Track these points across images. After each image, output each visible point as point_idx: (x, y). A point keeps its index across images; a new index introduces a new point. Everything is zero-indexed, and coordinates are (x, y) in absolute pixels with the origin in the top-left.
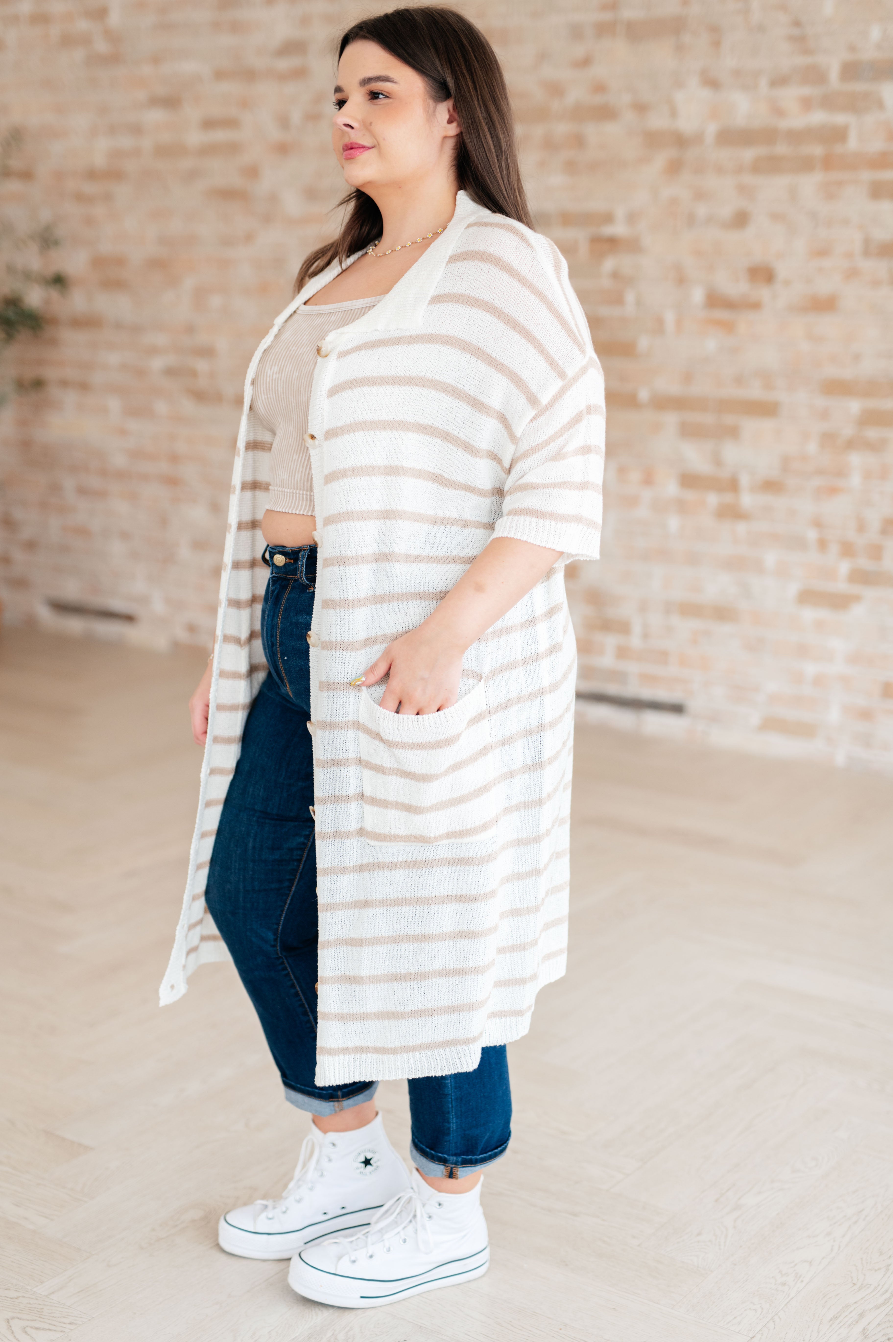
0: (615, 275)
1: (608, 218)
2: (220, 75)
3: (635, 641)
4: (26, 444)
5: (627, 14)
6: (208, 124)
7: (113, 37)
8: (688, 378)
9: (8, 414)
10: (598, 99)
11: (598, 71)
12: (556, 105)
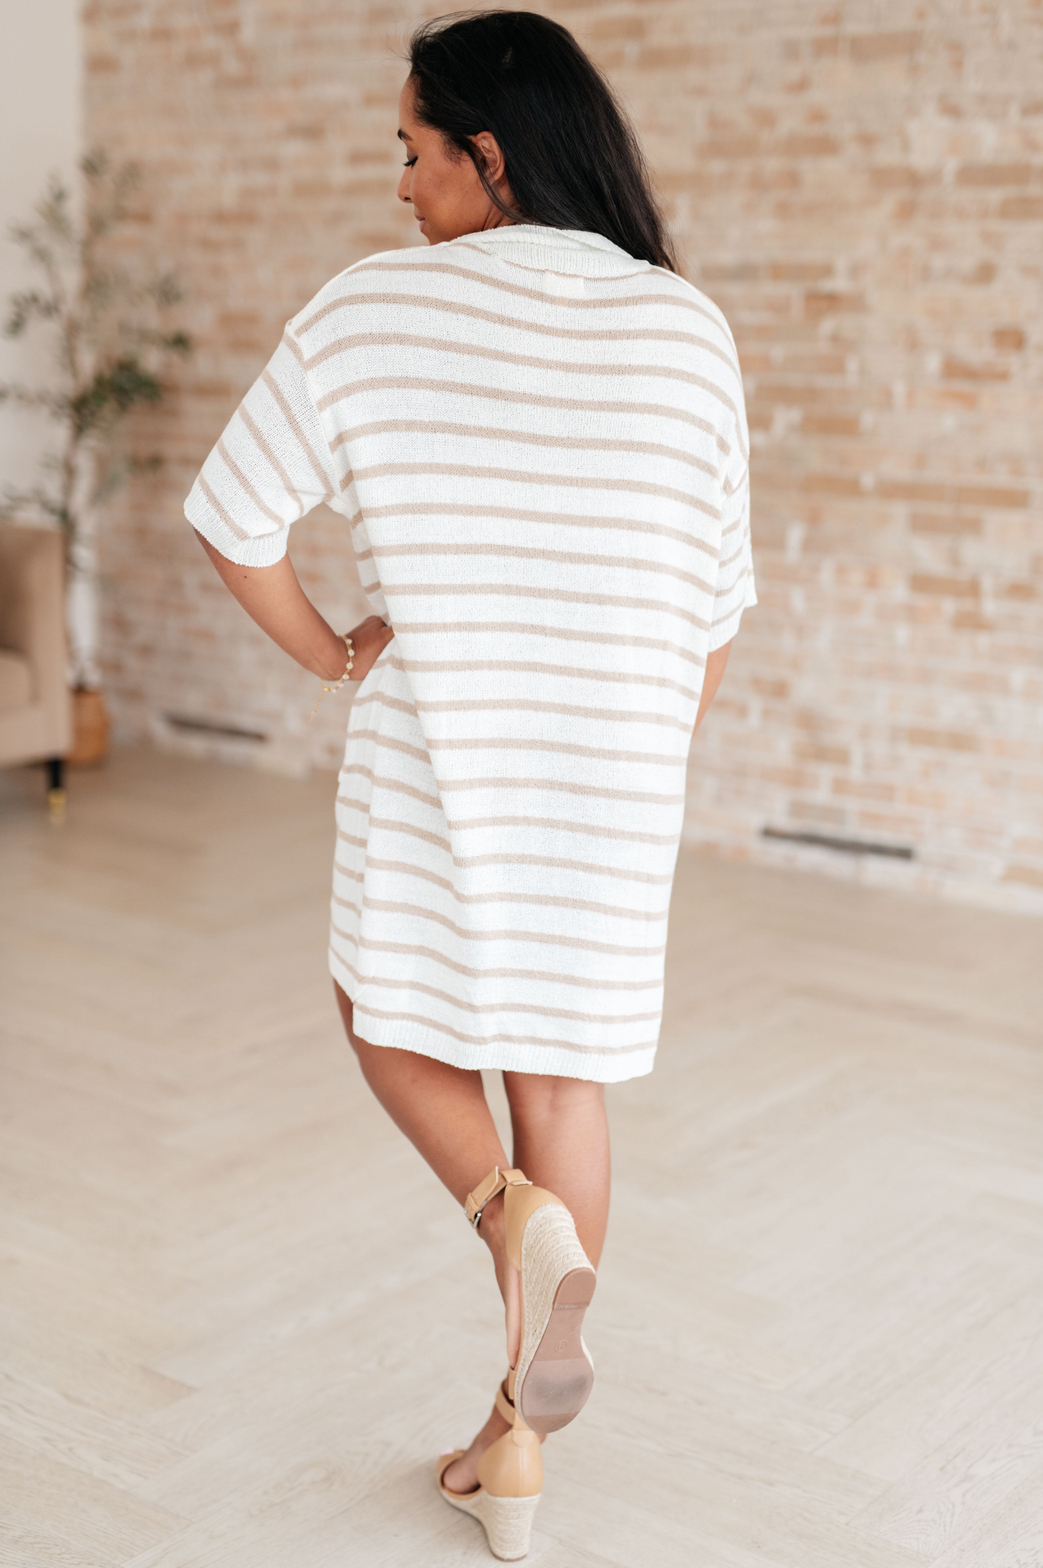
0: (835, 339)
1: (827, 271)
2: (370, 100)
3: (855, 773)
4: (141, 533)
5: (853, 28)
6: (357, 158)
7: (246, 56)
8: (921, 461)
9: (122, 499)
10: (816, 130)
11: (817, 96)
12: (765, 136)
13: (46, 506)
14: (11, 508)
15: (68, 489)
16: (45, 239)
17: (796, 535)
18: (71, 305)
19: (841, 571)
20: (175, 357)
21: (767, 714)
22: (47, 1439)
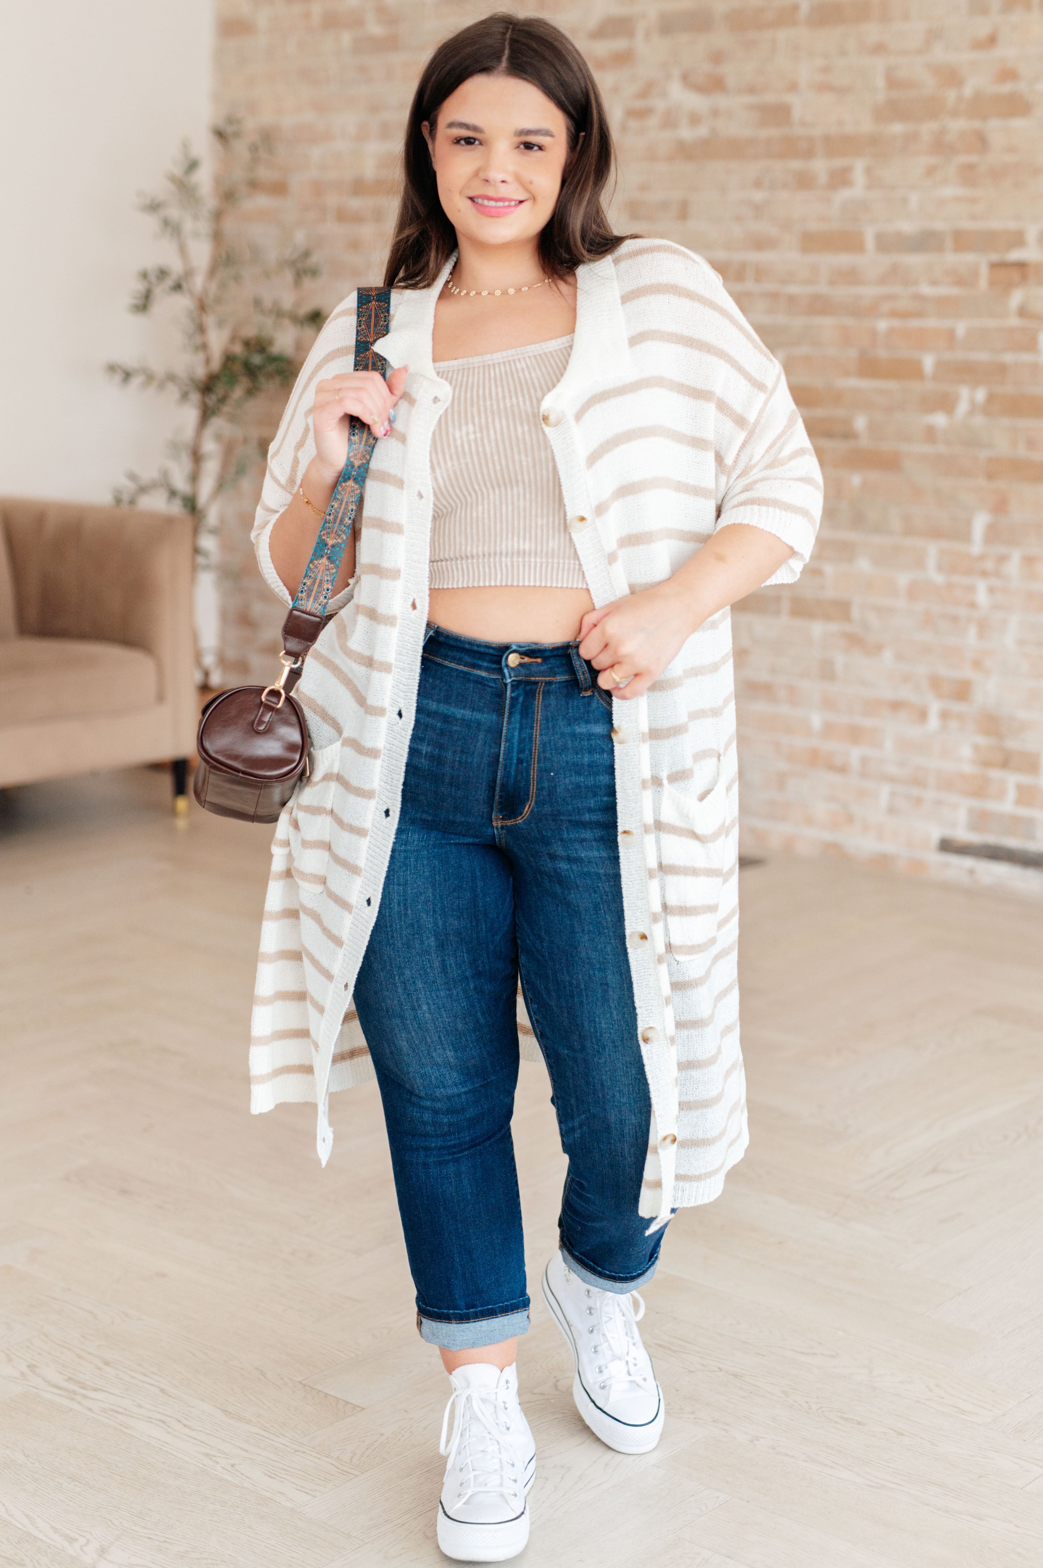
0: (1023, 312)
1: (1018, 239)
7: (388, 16)
9: (248, 484)
10: (1006, 88)
11: (1006, 52)
12: (951, 95)
13: (173, 493)
14: (135, 495)
15: (194, 477)
16: (174, 211)
17: (979, 523)
18: (199, 282)
19: (1029, 561)
20: (305, 333)
21: (945, 715)
22: (207, 1455)
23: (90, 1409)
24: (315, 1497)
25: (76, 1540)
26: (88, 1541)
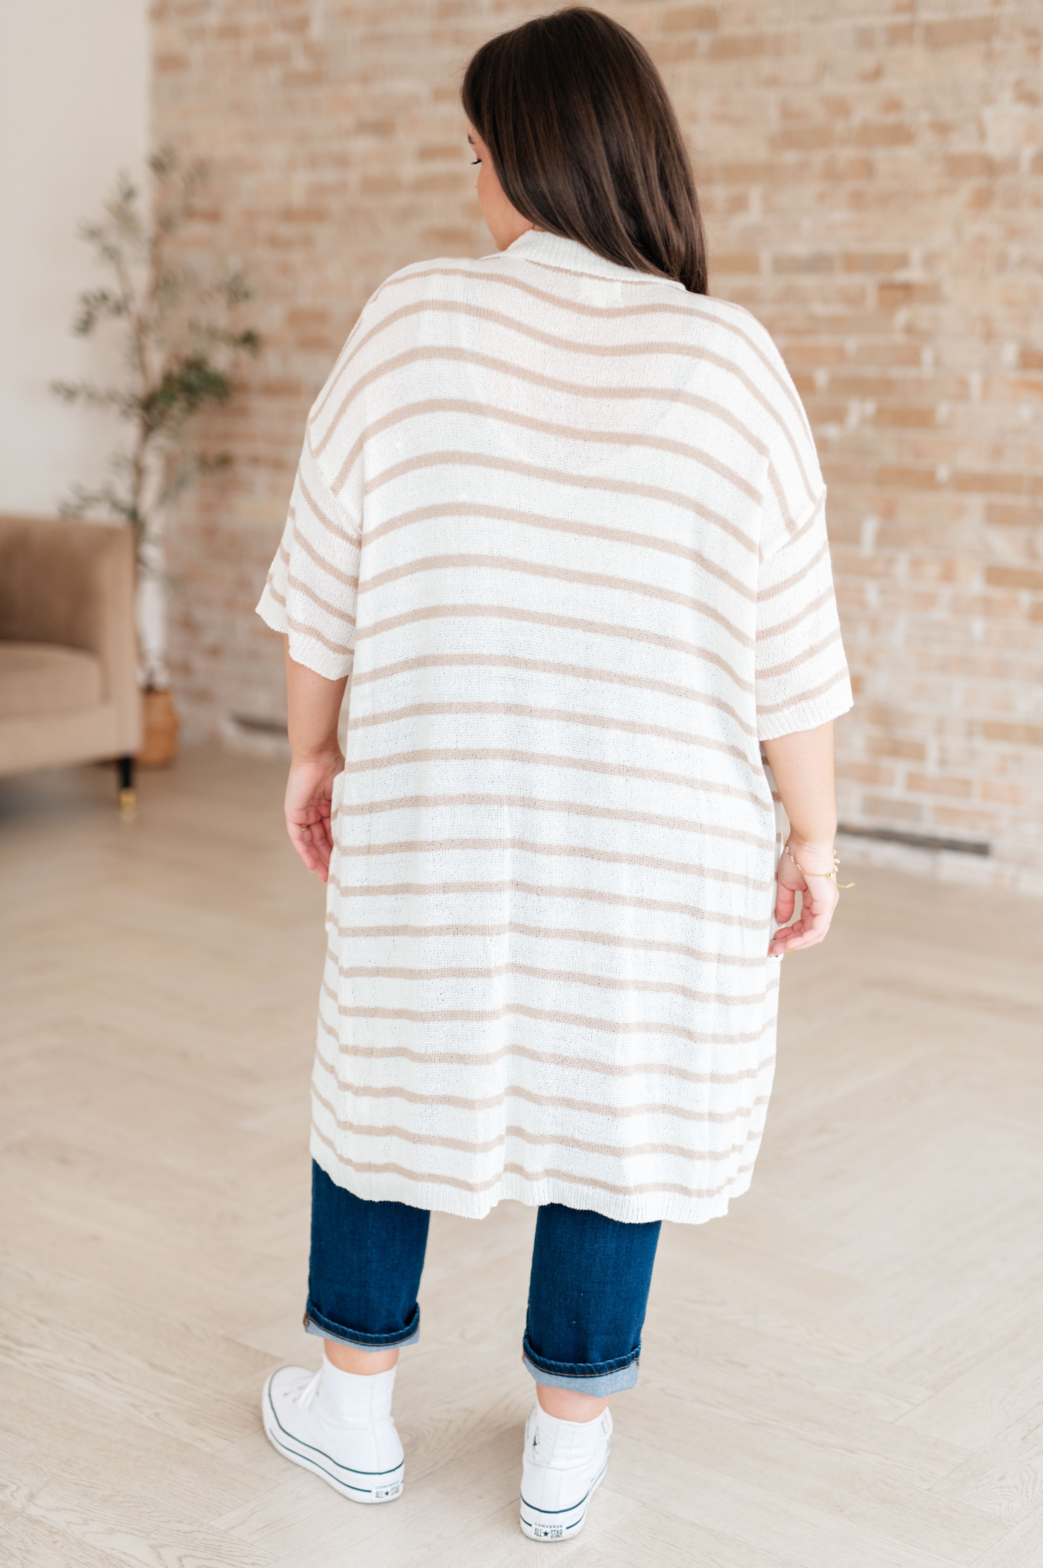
0: (909, 329)
1: (902, 261)
2: (439, 95)
3: (931, 768)
4: (210, 532)
5: (926, 16)
6: (426, 153)
7: (314, 52)
8: (997, 452)
9: (190, 497)
10: (891, 119)
11: (891, 84)
12: (840, 126)
13: (116, 505)
14: (80, 507)
15: (137, 489)
16: (114, 239)
17: (870, 527)
18: (139, 305)
19: (916, 563)
20: (244, 354)
22: (133, 1405)
23: (24, 1365)
24: (233, 1442)
25: (7, 1486)
26: (18, 1488)
